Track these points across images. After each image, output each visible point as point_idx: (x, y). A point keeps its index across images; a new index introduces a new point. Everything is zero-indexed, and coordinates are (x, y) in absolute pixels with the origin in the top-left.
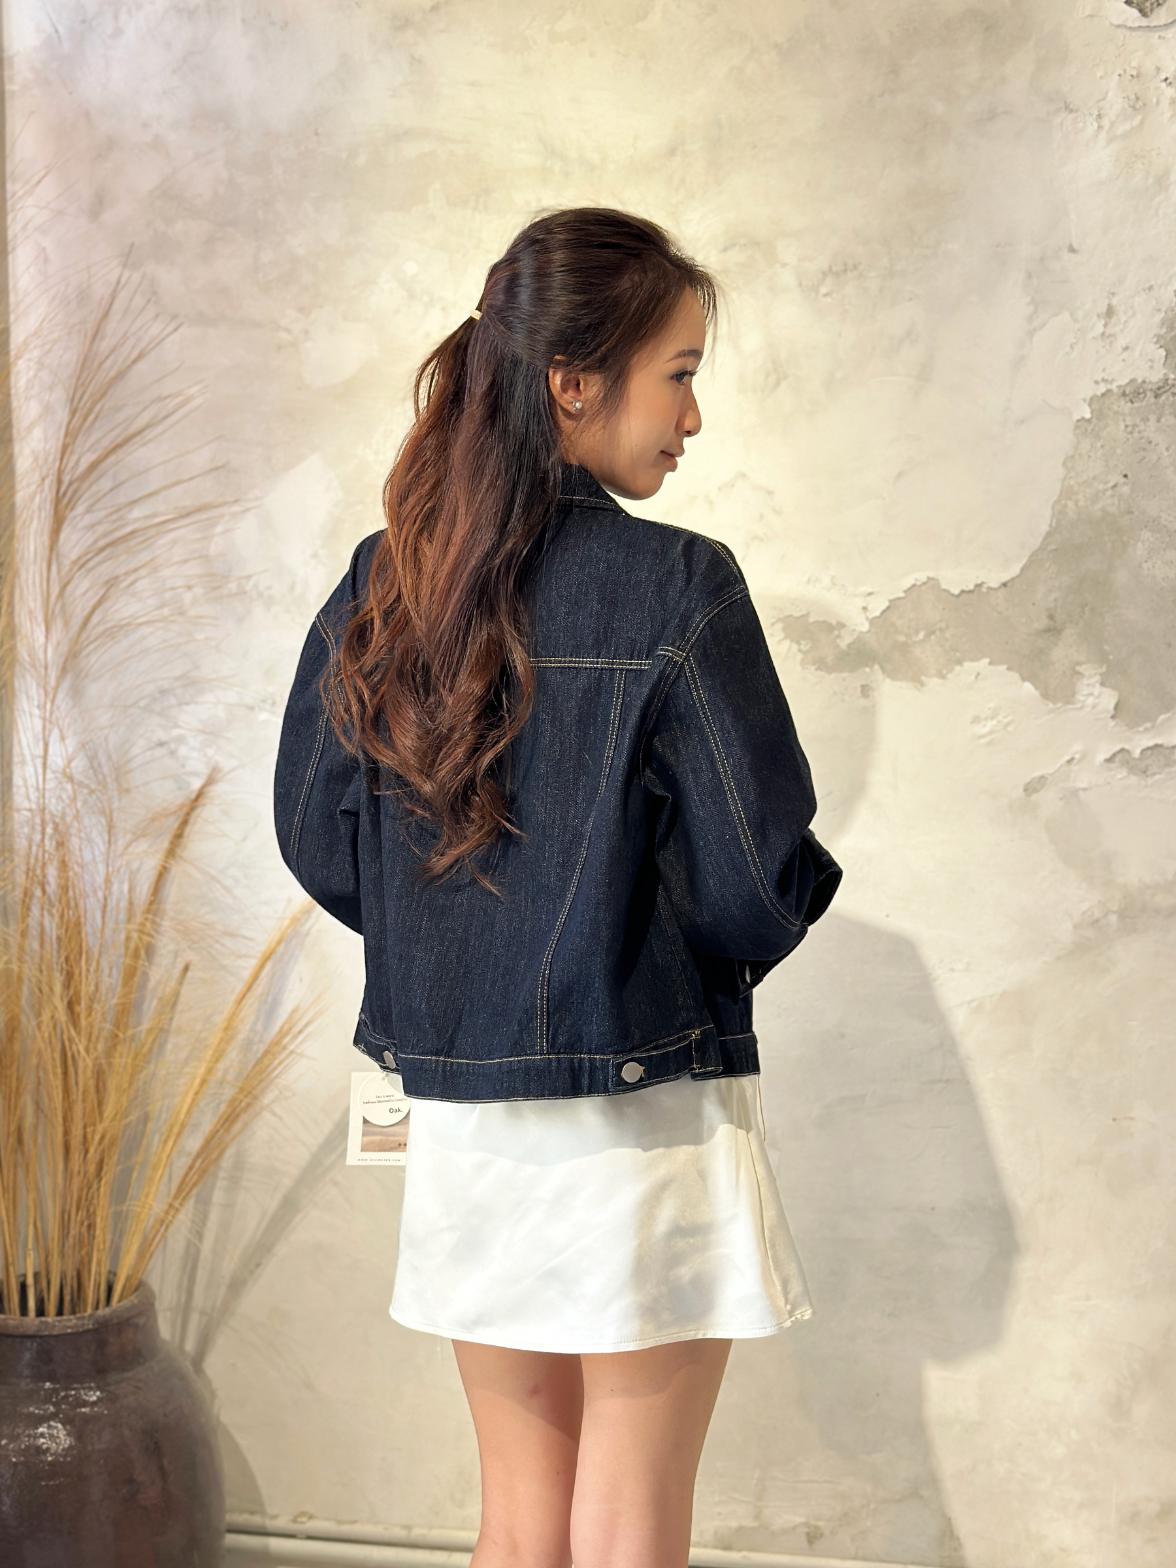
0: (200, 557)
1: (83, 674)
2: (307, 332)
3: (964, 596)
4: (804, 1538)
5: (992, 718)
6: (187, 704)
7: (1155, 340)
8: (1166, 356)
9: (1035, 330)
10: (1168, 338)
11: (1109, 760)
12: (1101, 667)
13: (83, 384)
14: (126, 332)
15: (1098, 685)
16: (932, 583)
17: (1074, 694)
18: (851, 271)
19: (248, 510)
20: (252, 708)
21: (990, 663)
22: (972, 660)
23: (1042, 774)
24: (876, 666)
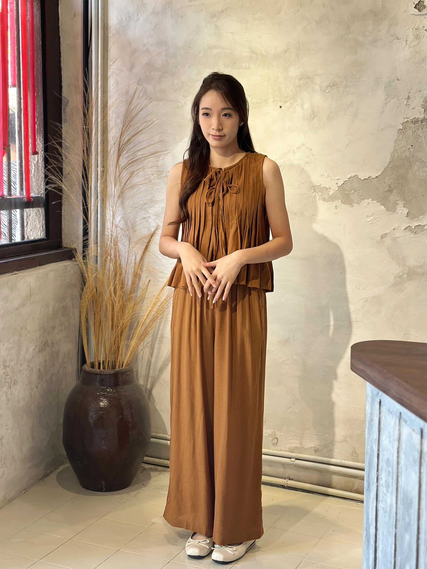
0: (156, 166)
1: (124, 198)
2: (185, 103)
3: (365, 180)
5: (372, 216)
6: (152, 207)
7: (421, 106)
8: (424, 111)
10: (425, 106)
11: (405, 229)
12: (404, 202)
13: (126, 117)
14: (138, 103)
15: (403, 207)
16: (356, 176)
17: (396, 209)
18: (335, 85)
19: (169, 153)
21: (372, 200)
22: (367, 199)
23: (386, 233)
24: (340, 200)
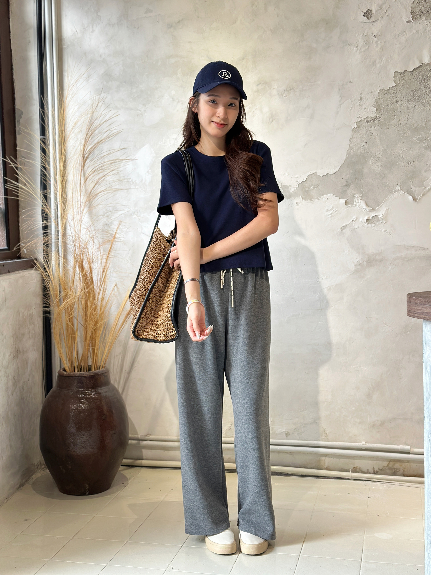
2: (145, 111)
3: (324, 176)
4: (285, 435)
5: (332, 210)
7: (373, 106)
8: (376, 110)
9: (341, 104)
10: (377, 106)
12: (360, 195)
15: (360, 200)
16: (315, 174)
17: (354, 202)
18: (292, 90)
20: (131, 214)
21: (331, 195)
22: (326, 194)
23: (345, 224)
24: (300, 197)
